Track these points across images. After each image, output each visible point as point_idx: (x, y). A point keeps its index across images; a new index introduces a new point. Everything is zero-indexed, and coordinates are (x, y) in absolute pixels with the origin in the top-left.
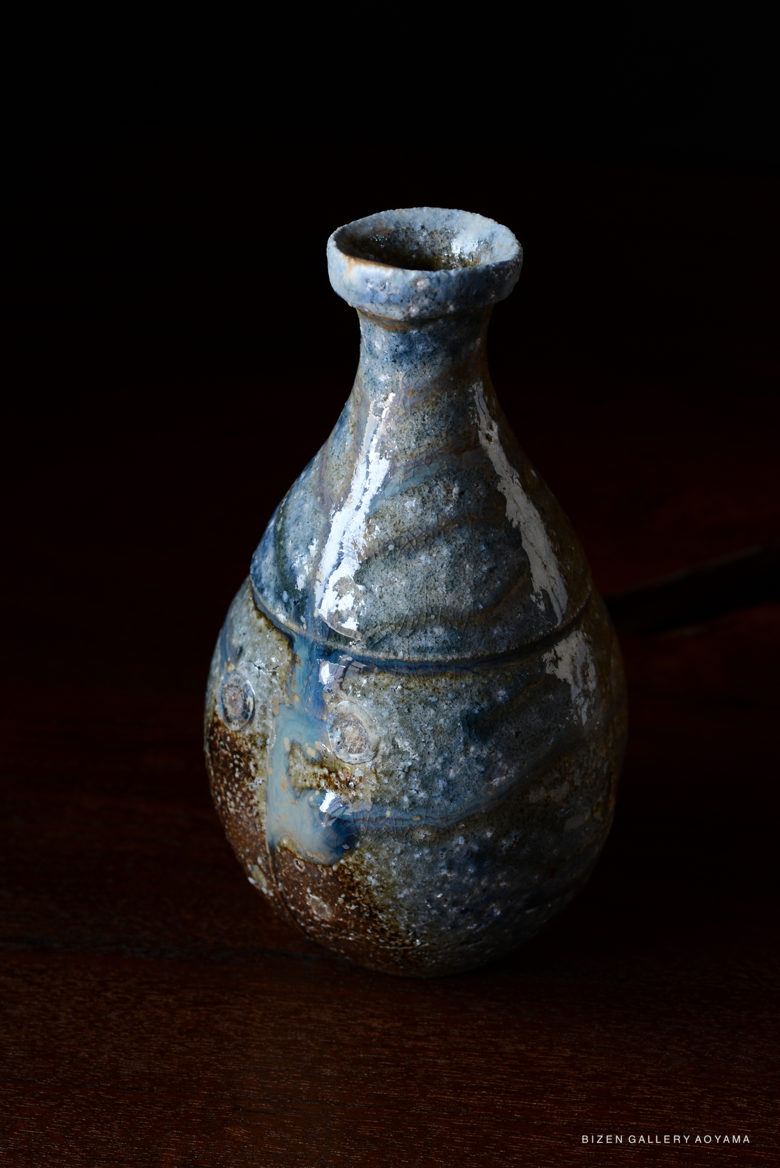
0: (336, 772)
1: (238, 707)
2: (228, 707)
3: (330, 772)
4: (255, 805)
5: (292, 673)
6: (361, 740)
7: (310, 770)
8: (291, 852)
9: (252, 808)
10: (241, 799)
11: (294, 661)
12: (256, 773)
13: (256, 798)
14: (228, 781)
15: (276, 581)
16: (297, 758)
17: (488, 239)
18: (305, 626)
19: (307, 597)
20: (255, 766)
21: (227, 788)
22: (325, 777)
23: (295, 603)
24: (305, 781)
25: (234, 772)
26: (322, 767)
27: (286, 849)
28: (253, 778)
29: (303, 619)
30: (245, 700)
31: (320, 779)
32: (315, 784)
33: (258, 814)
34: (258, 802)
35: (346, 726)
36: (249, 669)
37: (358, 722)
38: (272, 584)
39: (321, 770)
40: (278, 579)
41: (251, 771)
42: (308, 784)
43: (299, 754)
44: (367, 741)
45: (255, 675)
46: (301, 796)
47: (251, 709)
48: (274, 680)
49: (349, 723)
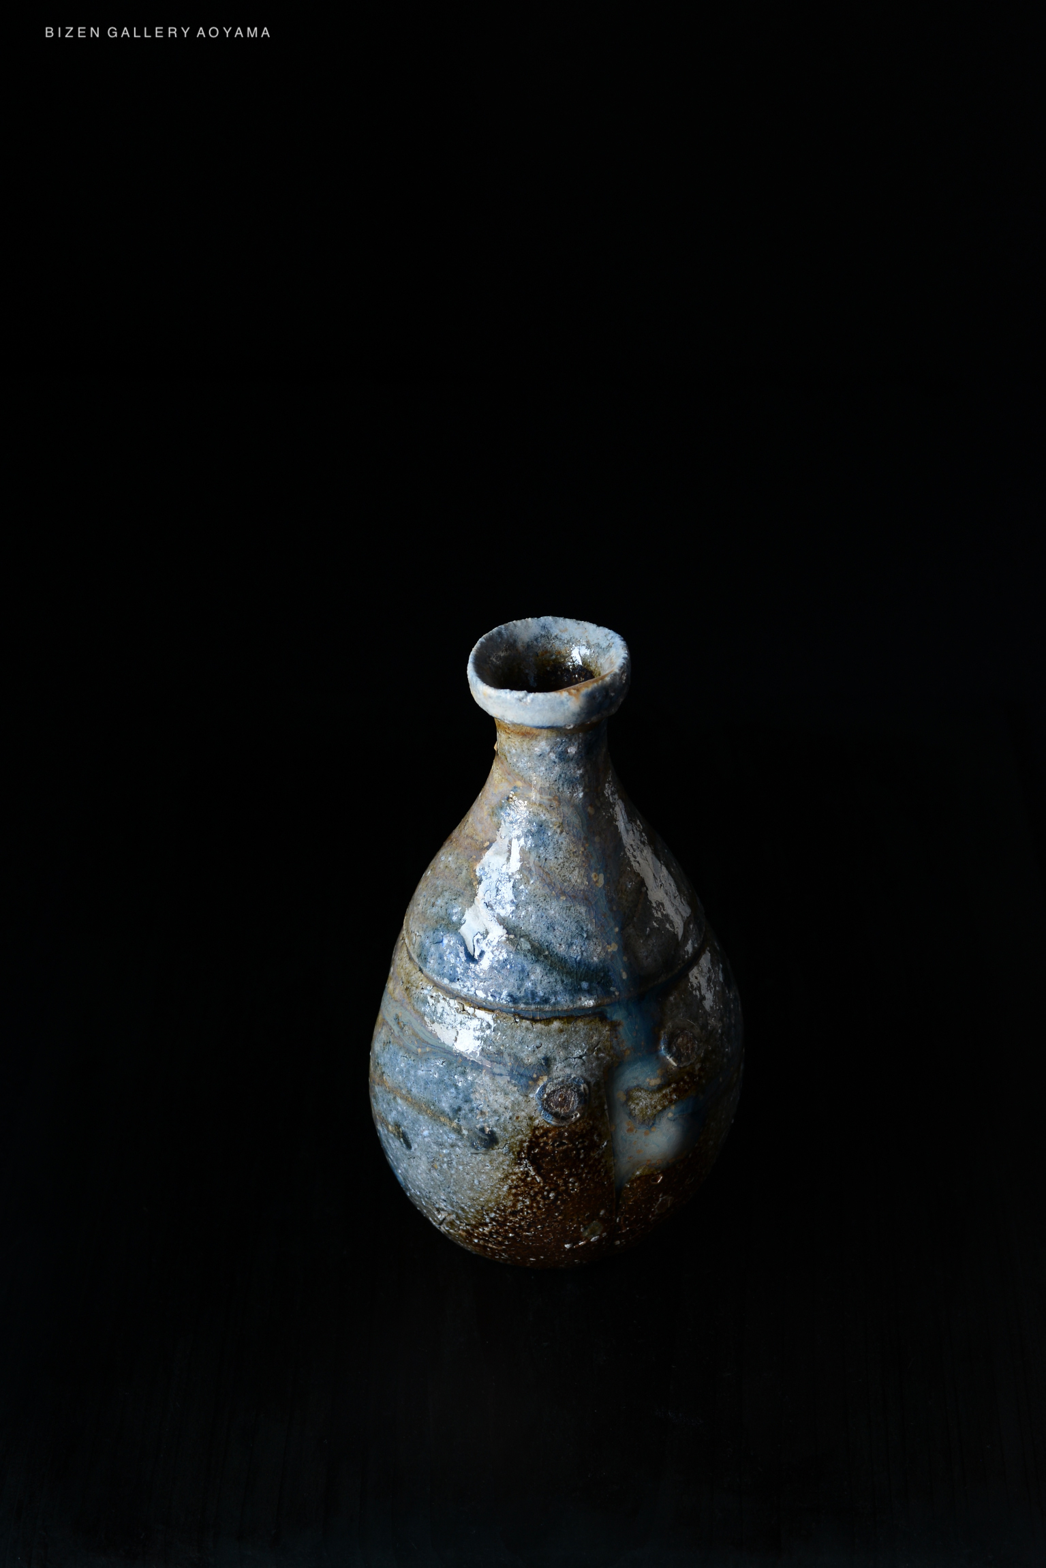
0: (683, 1079)
1: (570, 1102)
2: (558, 1109)
3: (677, 1083)
4: (603, 1167)
5: (616, 1037)
6: (690, 1041)
7: (658, 1096)
8: (646, 1176)
9: (600, 1171)
10: (587, 1174)
11: (614, 1026)
12: (600, 1140)
13: (603, 1160)
14: (571, 1170)
15: (563, 981)
16: (638, 1098)
17: (543, 633)
18: (617, 993)
19: (608, 971)
20: (599, 1135)
21: (570, 1176)
22: (675, 1090)
23: (598, 983)
24: (655, 1108)
25: (580, 1154)
26: (669, 1085)
27: (639, 1178)
28: (599, 1146)
29: (612, 989)
30: (578, 1090)
31: (671, 1095)
32: (666, 1103)
33: (606, 1172)
34: (606, 1162)
35: (677, 1040)
36: (569, 1065)
37: (683, 1030)
38: (559, 987)
39: (669, 1088)
40: (564, 978)
41: (596, 1142)
42: (659, 1108)
43: (640, 1094)
44: (694, 1038)
45: (580, 1064)
46: (657, 1121)
47: (588, 1092)
48: (602, 1055)
49: (678, 1036)
